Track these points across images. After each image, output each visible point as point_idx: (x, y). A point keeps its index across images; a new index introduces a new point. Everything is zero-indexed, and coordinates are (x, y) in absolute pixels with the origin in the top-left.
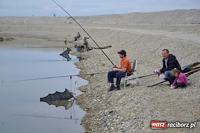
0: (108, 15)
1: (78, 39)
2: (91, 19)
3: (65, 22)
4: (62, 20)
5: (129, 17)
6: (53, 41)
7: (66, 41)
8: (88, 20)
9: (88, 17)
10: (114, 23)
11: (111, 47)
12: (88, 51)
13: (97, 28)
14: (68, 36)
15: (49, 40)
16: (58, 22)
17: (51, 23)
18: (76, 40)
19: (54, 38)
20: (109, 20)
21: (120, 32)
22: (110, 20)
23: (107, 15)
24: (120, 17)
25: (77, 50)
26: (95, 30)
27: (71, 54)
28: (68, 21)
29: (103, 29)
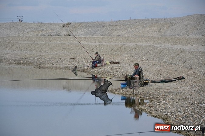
0: (143, 20)
1: (98, 65)
2: (108, 27)
3: (58, 34)
4: (52, 30)
5: (186, 22)
6: (47, 68)
7: (75, 68)
8: (103, 29)
9: (103, 25)
10: (155, 34)
11: (183, 78)
12: (142, 86)
13: (125, 44)
14: (71, 60)
15: (40, 68)
16: (44, 33)
17: (29, 35)
18: (95, 66)
19: (45, 63)
20: (144, 29)
21: (182, 51)
22: (147, 29)
23: (140, 21)
24: (168, 23)
25: (122, 84)
26: (123, 48)
27: (112, 92)
28: (64, 32)
29: (139, 47)
